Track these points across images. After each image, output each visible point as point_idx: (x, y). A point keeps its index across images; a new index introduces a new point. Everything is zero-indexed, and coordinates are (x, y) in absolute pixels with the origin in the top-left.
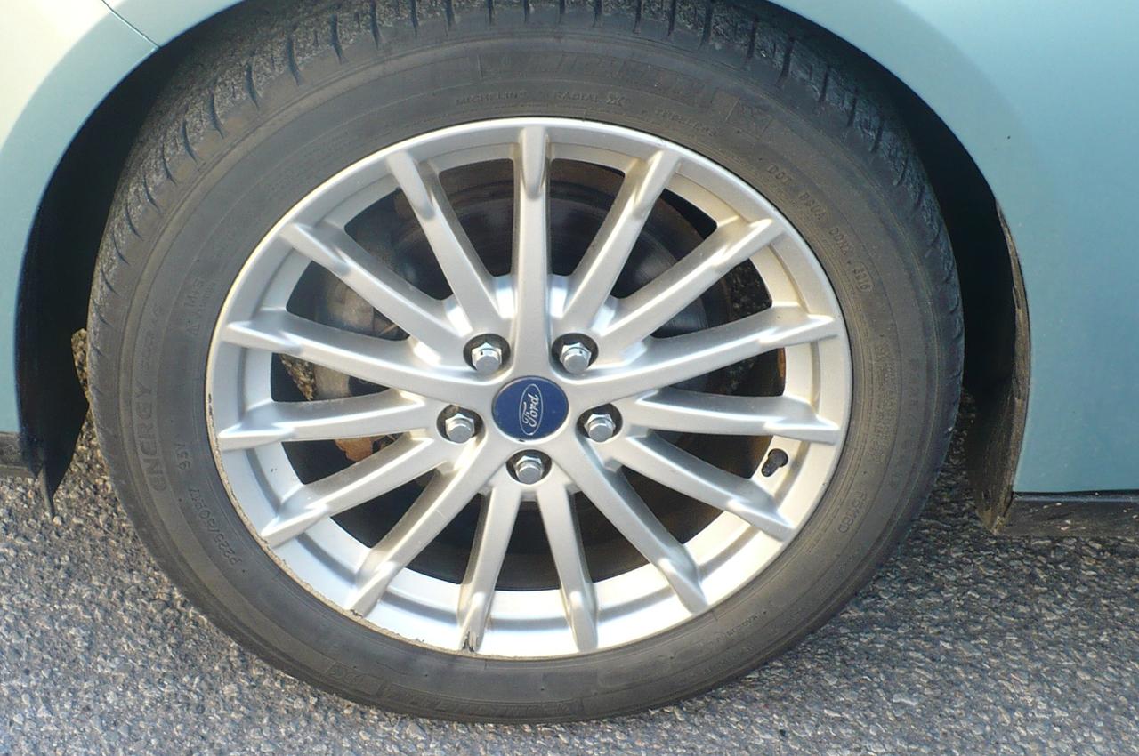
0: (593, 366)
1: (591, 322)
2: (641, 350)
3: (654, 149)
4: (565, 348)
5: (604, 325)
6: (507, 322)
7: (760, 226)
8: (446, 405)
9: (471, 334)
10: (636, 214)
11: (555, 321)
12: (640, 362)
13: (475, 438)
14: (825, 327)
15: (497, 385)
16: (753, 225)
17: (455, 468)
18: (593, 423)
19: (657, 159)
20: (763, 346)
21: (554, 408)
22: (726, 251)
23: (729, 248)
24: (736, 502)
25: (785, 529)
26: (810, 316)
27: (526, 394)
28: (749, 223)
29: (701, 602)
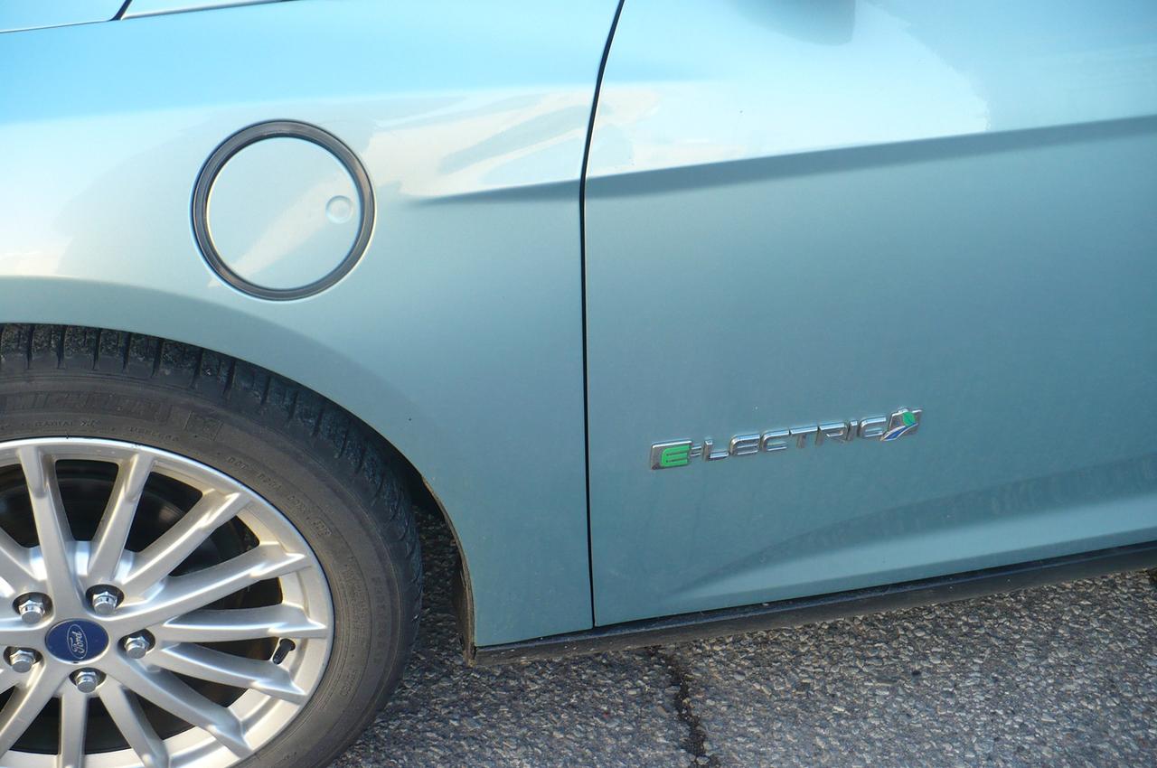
0: (121, 605)
1: (113, 575)
2: (159, 589)
3: (131, 453)
4: (95, 597)
5: (125, 574)
6: (43, 583)
7: (233, 497)
8: (6, 647)
9: (14, 595)
10: (128, 499)
11: (83, 579)
12: (160, 598)
13: (38, 663)
14: (300, 562)
15: (46, 627)
16: (228, 497)
17: (28, 685)
18: (131, 645)
19: (135, 460)
20: (254, 578)
21: (96, 639)
22: (209, 517)
23: (212, 513)
24: (259, 683)
25: (299, 697)
26: (288, 554)
27: (71, 631)
28: (224, 495)
29: (245, 750)
